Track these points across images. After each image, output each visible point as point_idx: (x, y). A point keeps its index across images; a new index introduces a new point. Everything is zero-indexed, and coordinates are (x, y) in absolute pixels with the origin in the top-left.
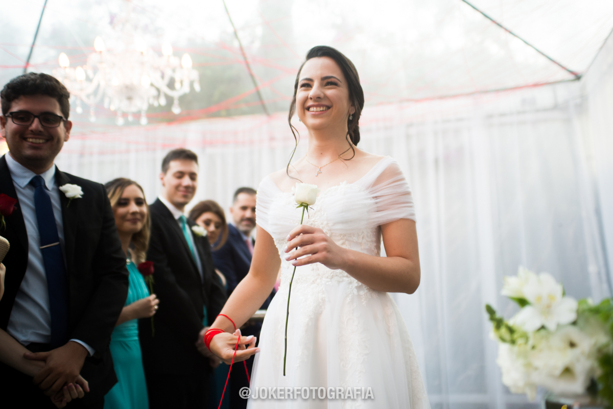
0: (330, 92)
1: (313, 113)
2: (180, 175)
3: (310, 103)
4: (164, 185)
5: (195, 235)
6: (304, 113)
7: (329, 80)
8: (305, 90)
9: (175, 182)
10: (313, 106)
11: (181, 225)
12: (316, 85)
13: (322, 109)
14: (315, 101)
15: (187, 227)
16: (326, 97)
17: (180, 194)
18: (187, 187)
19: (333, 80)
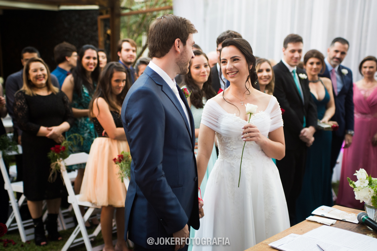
0: (236, 64)
1: (230, 76)
2: (293, 51)
3: (228, 72)
4: (285, 54)
5: (300, 78)
6: (226, 76)
7: (235, 58)
8: (224, 65)
9: (291, 55)
10: (230, 73)
11: (293, 74)
12: (229, 61)
13: (234, 73)
14: (229, 71)
15: (296, 74)
16: (234, 67)
17: (293, 61)
18: (297, 58)
19: (236, 58)
